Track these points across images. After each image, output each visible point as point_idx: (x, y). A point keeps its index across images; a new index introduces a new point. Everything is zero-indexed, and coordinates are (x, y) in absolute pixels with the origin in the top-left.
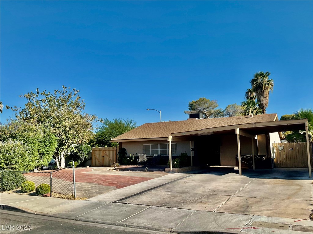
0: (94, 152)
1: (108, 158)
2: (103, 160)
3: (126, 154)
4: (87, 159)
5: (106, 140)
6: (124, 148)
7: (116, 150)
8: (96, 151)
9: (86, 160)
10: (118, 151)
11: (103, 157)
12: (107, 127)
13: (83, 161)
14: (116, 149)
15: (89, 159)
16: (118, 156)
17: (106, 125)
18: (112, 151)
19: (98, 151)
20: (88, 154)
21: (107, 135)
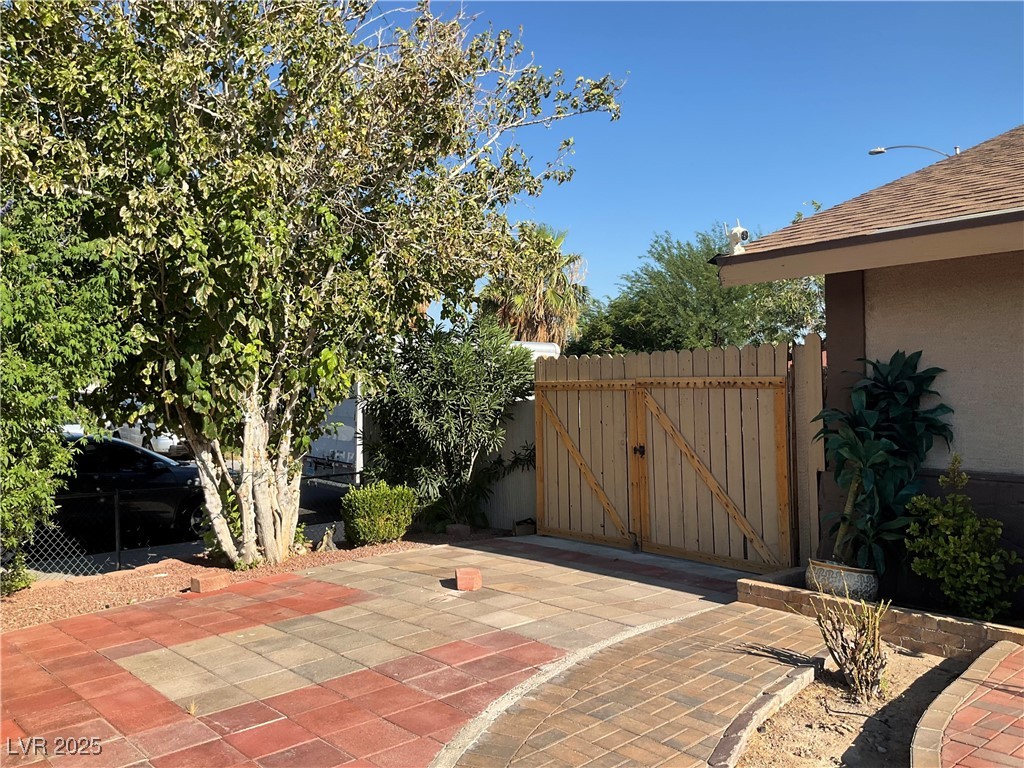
0: (551, 395)
1: (690, 475)
2: (639, 484)
3: (944, 432)
4: (500, 461)
5: (654, 324)
6: (905, 364)
7: (791, 382)
8: (567, 388)
9: (492, 470)
10: (811, 403)
11: (640, 451)
12: (658, 267)
13: (468, 475)
14: (791, 375)
15: (517, 462)
16: (814, 456)
17: (659, 259)
18: (732, 395)
19: (589, 388)
20: (507, 415)
21: (661, 304)
